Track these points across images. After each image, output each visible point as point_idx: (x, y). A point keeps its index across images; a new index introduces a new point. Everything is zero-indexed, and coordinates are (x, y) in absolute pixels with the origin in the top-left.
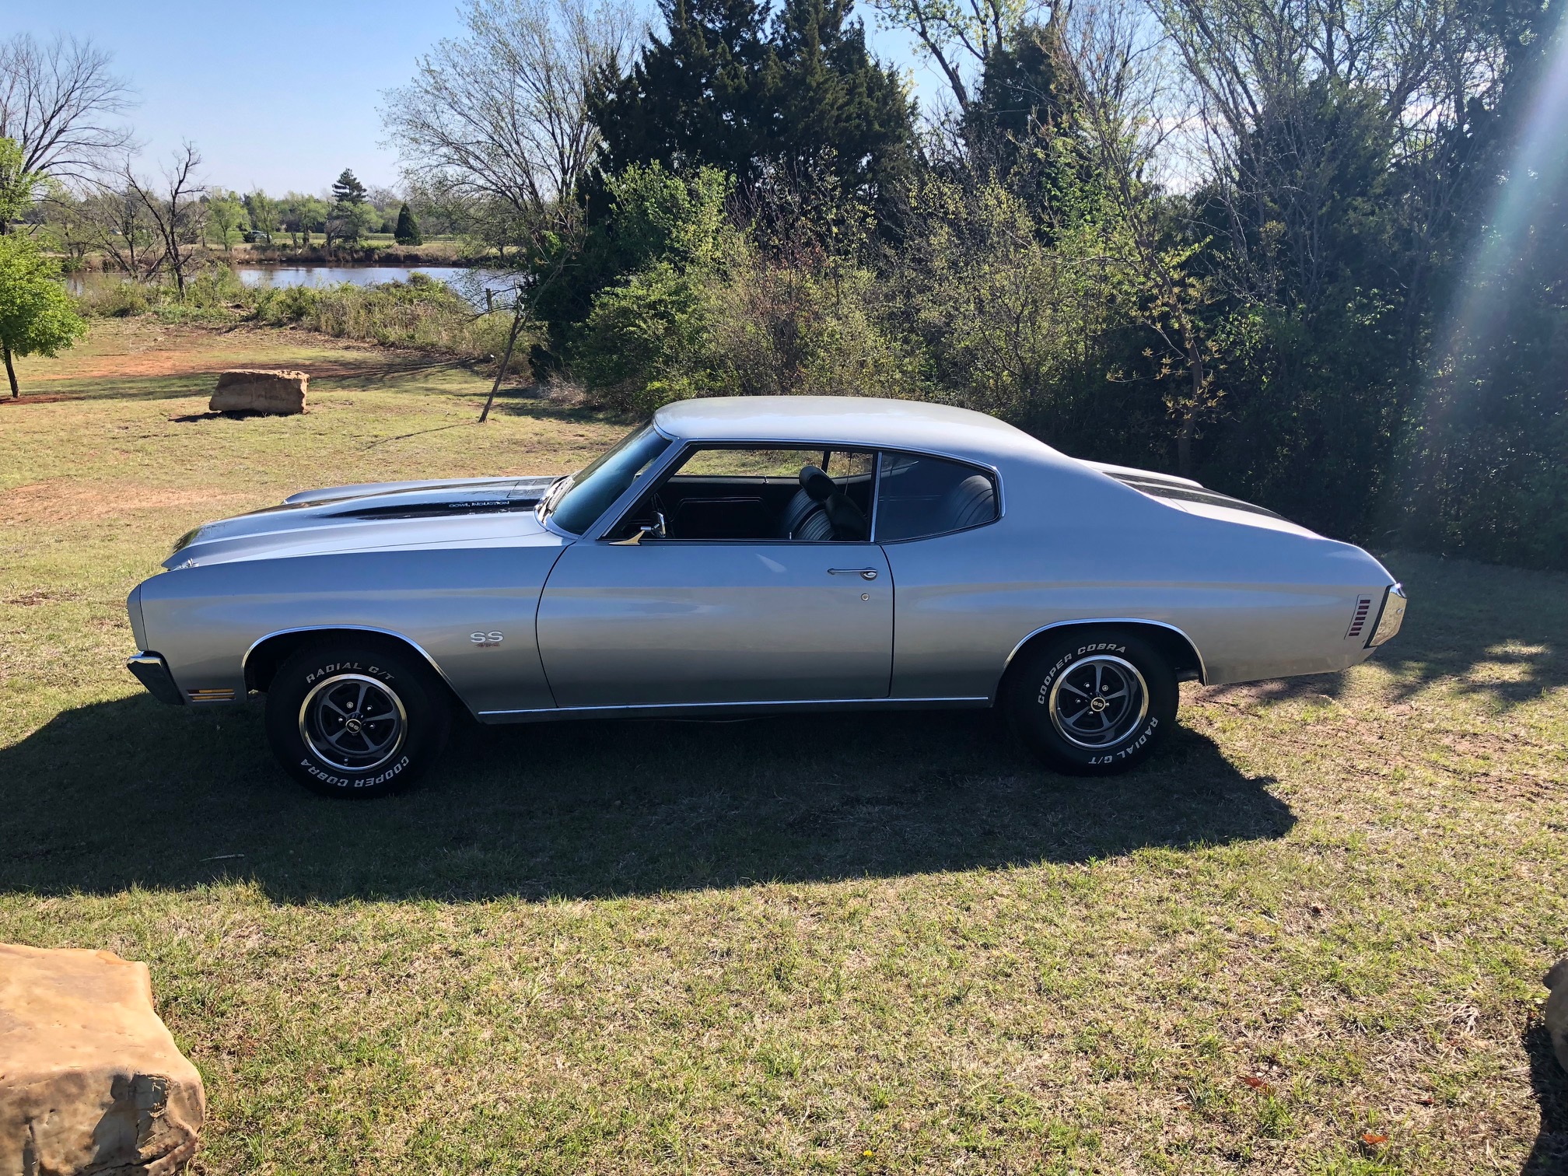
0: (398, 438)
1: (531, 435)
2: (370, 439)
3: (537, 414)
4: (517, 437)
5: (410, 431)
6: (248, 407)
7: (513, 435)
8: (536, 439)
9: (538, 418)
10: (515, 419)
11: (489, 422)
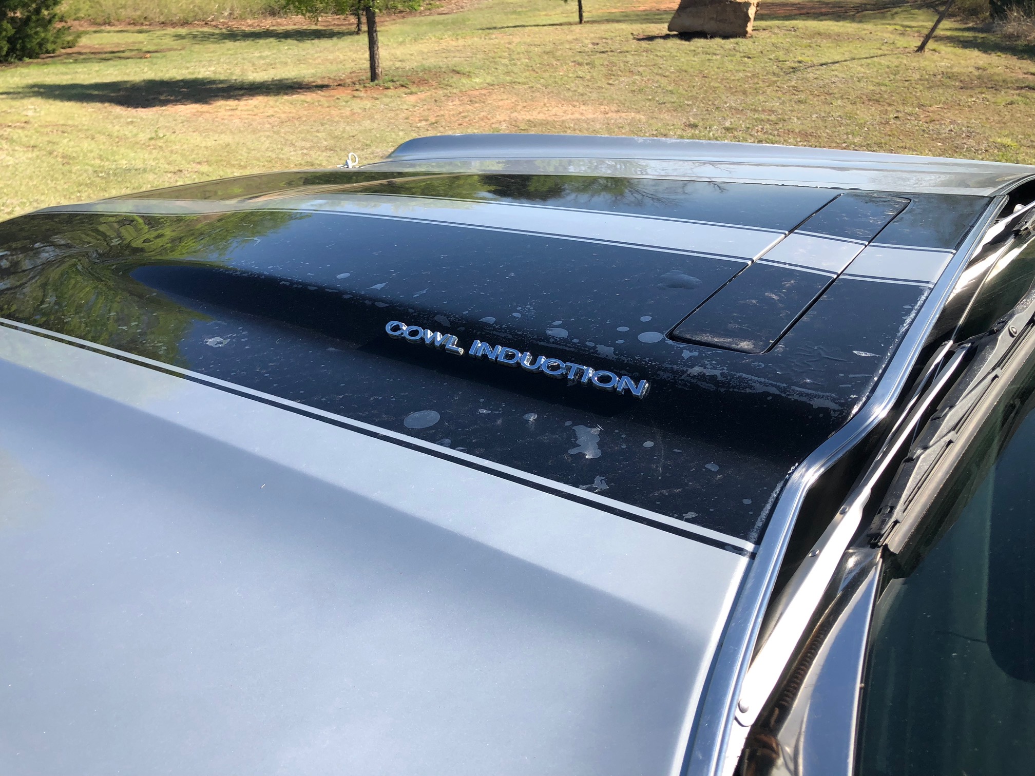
0: (822, 65)
1: (971, 69)
2: (793, 65)
3: (985, 47)
4: (955, 70)
5: (837, 58)
6: (699, 29)
7: (951, 67)
8: (976, 73)
9: (985, 52)
10: (960, 51)
11: (927, 52)
